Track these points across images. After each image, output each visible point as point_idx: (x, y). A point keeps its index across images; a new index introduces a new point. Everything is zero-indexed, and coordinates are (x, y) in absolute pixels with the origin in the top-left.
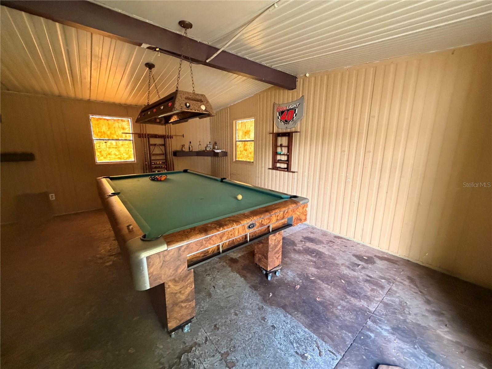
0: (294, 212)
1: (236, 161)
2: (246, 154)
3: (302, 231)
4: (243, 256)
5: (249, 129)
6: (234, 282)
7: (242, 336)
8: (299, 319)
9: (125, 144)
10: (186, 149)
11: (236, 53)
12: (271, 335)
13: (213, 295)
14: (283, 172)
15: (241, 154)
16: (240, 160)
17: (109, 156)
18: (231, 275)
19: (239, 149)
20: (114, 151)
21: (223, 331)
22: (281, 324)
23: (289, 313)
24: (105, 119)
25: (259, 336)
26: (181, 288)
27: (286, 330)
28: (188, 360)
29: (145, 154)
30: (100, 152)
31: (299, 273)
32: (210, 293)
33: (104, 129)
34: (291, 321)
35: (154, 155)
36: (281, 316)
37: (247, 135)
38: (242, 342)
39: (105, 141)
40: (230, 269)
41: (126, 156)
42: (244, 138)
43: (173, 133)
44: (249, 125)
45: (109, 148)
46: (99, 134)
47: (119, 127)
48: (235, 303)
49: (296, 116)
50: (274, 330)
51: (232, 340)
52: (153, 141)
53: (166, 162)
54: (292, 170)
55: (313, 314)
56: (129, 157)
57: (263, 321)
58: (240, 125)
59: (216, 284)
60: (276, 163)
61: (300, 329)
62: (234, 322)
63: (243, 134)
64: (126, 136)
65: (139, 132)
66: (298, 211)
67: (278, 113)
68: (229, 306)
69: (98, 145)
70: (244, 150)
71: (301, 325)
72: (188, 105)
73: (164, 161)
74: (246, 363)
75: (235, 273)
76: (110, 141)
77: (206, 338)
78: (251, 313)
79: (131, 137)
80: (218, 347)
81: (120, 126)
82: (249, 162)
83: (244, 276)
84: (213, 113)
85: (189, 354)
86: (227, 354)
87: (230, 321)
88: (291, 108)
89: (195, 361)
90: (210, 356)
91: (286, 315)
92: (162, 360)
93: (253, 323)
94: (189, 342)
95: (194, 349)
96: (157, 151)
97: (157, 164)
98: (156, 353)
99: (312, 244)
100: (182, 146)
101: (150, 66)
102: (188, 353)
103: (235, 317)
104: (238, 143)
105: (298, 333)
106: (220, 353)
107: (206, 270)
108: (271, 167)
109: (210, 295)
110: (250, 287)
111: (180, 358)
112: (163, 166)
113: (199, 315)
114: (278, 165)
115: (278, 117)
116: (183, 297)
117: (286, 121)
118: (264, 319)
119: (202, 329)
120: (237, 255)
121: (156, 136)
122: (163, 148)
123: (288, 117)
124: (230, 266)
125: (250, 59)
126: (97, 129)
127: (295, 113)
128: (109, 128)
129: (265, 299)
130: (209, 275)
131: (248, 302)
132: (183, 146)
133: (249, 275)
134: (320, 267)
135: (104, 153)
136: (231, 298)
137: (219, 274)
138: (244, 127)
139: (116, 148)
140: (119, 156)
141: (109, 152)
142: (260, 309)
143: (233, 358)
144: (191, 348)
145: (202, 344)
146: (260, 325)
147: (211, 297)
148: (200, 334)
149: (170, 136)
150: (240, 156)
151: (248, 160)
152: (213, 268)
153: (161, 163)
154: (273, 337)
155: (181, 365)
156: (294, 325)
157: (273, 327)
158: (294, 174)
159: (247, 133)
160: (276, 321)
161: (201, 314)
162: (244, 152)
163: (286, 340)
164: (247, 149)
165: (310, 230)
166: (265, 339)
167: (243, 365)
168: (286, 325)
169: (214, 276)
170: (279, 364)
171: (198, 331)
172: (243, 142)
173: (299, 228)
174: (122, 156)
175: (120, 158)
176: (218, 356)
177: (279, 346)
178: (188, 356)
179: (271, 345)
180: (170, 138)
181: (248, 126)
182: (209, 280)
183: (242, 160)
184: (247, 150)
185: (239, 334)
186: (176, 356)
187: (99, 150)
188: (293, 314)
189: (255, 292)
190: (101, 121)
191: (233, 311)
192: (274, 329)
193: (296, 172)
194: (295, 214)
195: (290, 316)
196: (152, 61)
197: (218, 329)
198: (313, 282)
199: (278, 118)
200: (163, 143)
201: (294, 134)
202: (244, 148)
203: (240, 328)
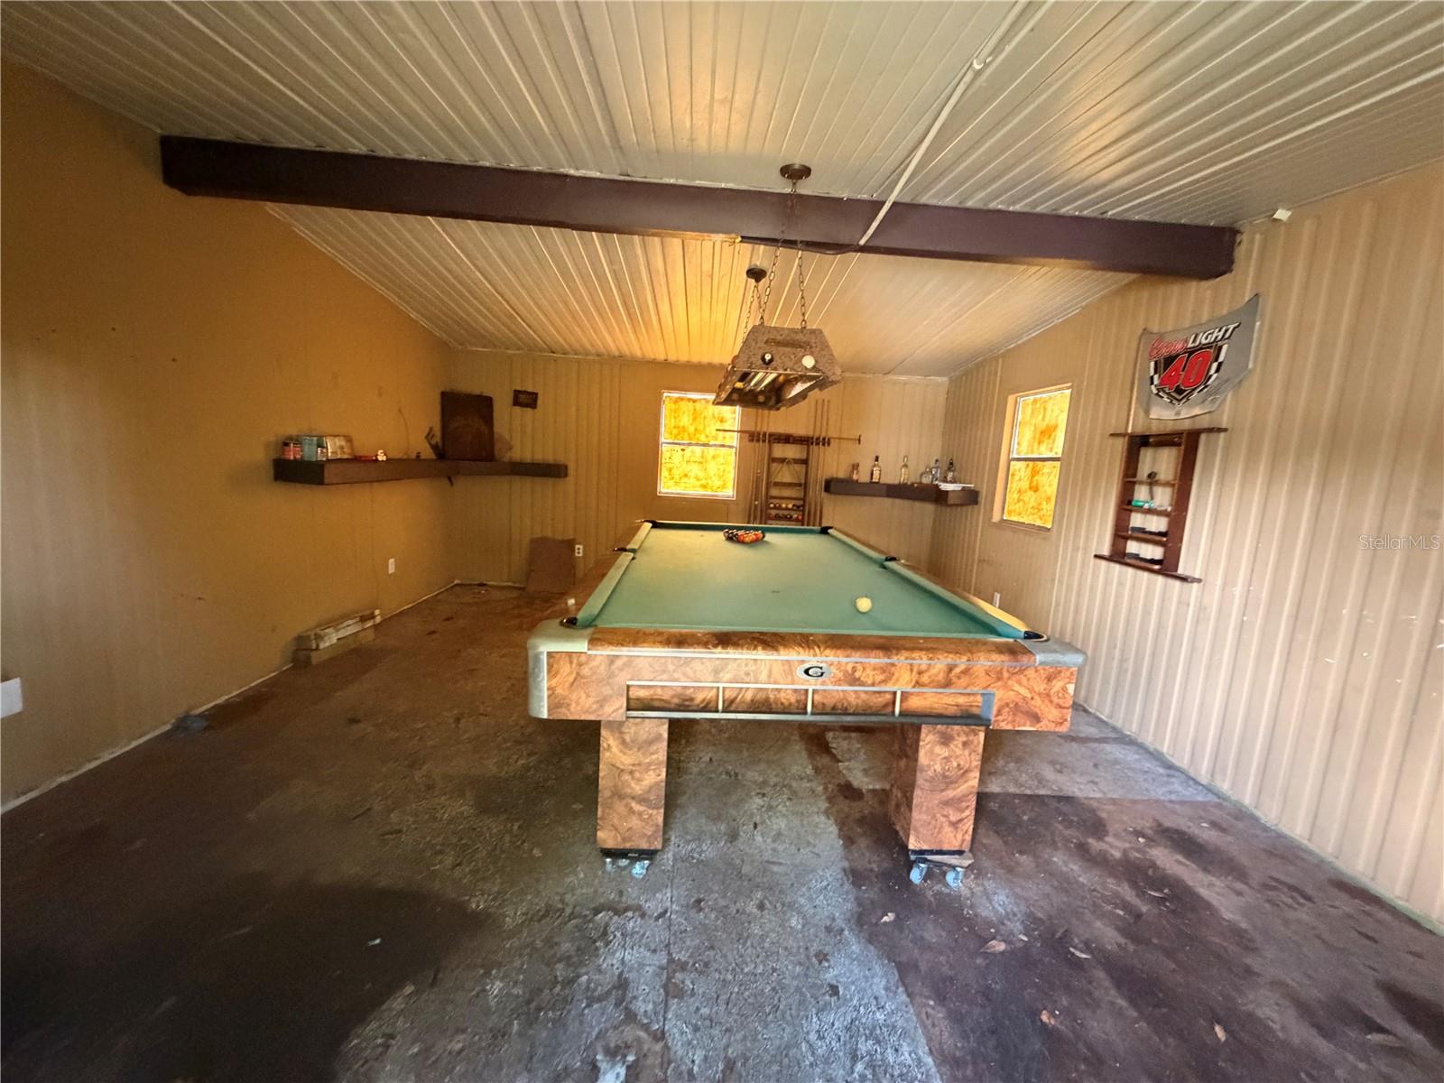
0: (999, 679)
1: (1002, 520)
2: (1032, 503)
3: (1170, 805)
4: (883, 790)
5: (1053, 422)
6: (810, 839)
7: (741, 956)
8: (929, 1022)
9: (718, 456)
10: (862, 476)
11: (960, 203)
12: (814, 1002)
13: (741, 840)
14: (1146, 575)
15: (1019, 501)
16: (1015, 518)
17: (684, 480)
18: (817, 820)
19: (1014, 485)
20: (695, 470)
21: (707, 922)
22: (860, 1000)
23: (910, 990)
24: (689, 400)
25: (779, 982)
26: (634, 765)
27: (864, 1021)
28: (607, 925)
29: (758, 480)
30: (670, 470)
31: (1040, 915)
32: (738, 834)
33: (685, 420)
34: (897, 1009)
35: (776, 484)
36: (876, 980)
37: (1046, 441)
38: (730, 968)
39: (682, 447)
40: (824, 805)
41: (717, 483)
42: (1035, 451)
43: (832, 433)
44: (1056, 408)
45: (688, 462)
46: (675, 431)
47: (714, 417)
48: (778, 884)
49: (1217, 371)
50: (827, 997)
51: (712, 948)
52: (780, 450)
53: (803, 506)
54: (1180, 571)
55: (992, 1043)
56: (724, 486)
57: (814, 960)
58: (1029, 410)
59: (763, 822)
60: (1126, 538)
61: (909, 1044)
62: (744, 918)
63: (1034, 438)
64: (724, 438)
65: (753, 429)
66: (1019, 682)
67: (1152, 364)
68: (759, 880)
69: (668, 454)
70: (1030, 488)
71: (923, 1040)
72: (768, 357)
73: (801, 503)
74: (708, 1012)
75: (832, 821)
76: (691, 448)
77: (666, 912)
78: (800, 927)
79: (733, 439)
80: (674, 944)
81: (716, 416)
82: (1040, 528)
83: (849, 841)
84: (834, 374)
85: (616, 917)
86: (683, 967)
87: (738, 911)
88: (1204, 341)
89: (615, 936)
90: (647, 947)
91: (893, 988)
92: (568, 897)
93: (786, 949)
94: (632, 897)
95: (630, 914)
96: (785, 475)
97: (780, 508)
98: (568, 880)
99: (1184, 861)
100: (853, 466)
101: (756, 274)
102: (615, 914)
103: (755, 910)
104: (1015, 465)
105: (896, 1050)
106: (670, 954)
107: (765, 783)
108: (1106, 551)
109: (733, 836)
110: (844, 870)
111: (597, 911)
112: (795, 516)
113: (683, 861)
114: (1133, 547)
115: (1152, 378)
116: (638, 789)
117: (1179, 391)
118: (822, 957)
119: (669, 890)
120: (868, 784)
121: (787, 439)
122: (800, 468)
123: (1187, 377)
124: (830, 799)
125: (1011, 209)
126: (673, 420)
127: (1216, 360)
128: (695, 419)
129: (863, 920)
130: (764, 795)
131: (810, 899)
132: (855, 467)
133: (863, 842)
134: (1150, 940)
135: (676, 473)
136: (775, 868)
137: (788, 804)
138: (1040, 417)
139: (701, 463)
140: (704, 482)
141: (686, 472)
142: (830, 932)
143: (688, 982)
144: (626, 910)
145: (650, 917)
146: (800, 964)
147: (731, 842)
148: (659, 896)
149: (824, 439)
150: (1017, 506)
151: (1039, 523)
152: (785, 786)
153: (790, 506)
154: (814, 1011)
155: (591, 925)
156: (899, 1024)
157: (834, 990)
158: (1186, 585)
159: (1046, 433)
160: (853, 983)
161: (690, 863)
162: (1030, 493)
163: (842, 1039)
164: (1040, 485)
165: (1217, 815)
166: (790, 1001)
167: (698, 1009)
168: (874, 1008)
169: (774, 804)
170: (780, 1072)
171: (660, 890)
172: (1031, 464)
173: (1170, 792)
174: (709, 481)
175: (704, 486)
176: (662, 959)
177: (813, 1037)
178: (611, 918)
179: (796, 1022)
180: (824, 445)
181: (1052, 411)
182: (755, 806)
183: (1021, 520)
184: (1041, 489)
185: (738, 948)
186: (593, 906)
187: (668, 466)
188: (918, 999)
189: (847, 886)
190: (682, 404)
191: (759, 895)
192: (831, 996)
193: (1199, 581)
194: (1006, 687)
195: (904, 998)
196: (759, 262)
197: (701, 910)
198: (1077, 964)
199: (1152, 383)
200: (804, 457)
201: (1203, 437)
202: (1031, 482)
203: (748, 937)
